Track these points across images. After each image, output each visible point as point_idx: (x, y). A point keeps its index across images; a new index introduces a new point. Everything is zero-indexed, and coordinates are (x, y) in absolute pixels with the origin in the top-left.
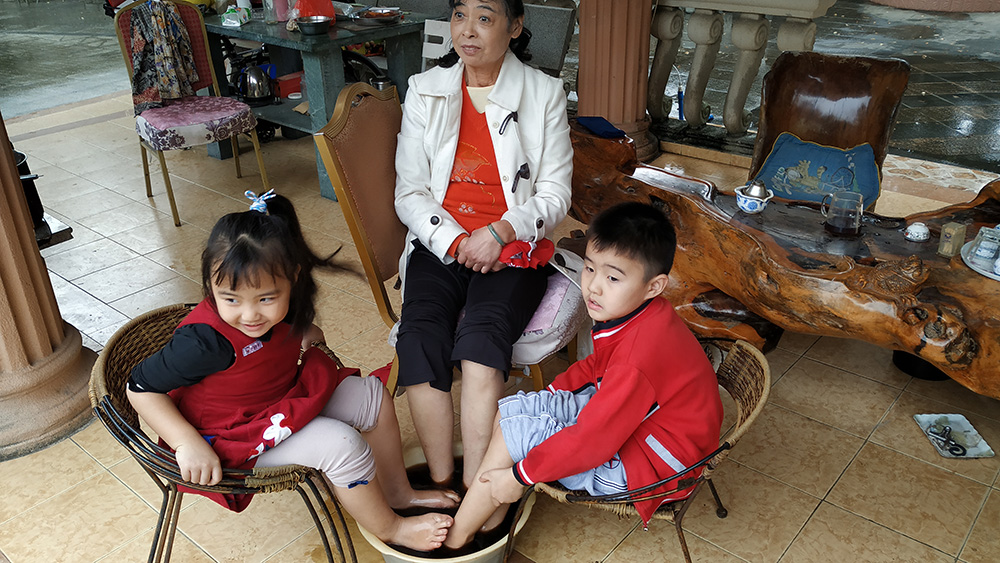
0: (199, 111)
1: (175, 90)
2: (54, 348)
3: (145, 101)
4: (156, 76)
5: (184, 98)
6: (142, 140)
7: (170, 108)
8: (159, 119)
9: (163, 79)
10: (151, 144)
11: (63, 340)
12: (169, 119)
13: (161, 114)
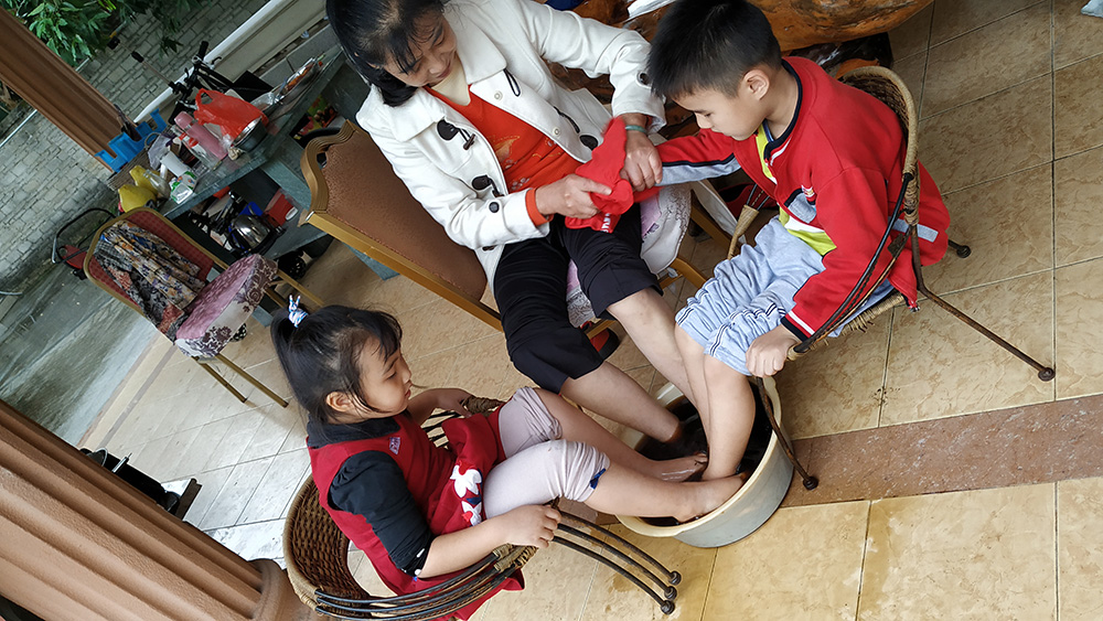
0: (219, 294)
1: (187, 293)
2: (259, 589)
3: (171, 323)
4: (162, 295)
5: (200, 295)
6: (197, 358)
7: (195, 313)
8: (193, 329)
9: (170, 292)
10: (206, 355)
11: (261, 577)
12: (201, 322)
13: (192, 323)
